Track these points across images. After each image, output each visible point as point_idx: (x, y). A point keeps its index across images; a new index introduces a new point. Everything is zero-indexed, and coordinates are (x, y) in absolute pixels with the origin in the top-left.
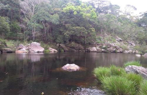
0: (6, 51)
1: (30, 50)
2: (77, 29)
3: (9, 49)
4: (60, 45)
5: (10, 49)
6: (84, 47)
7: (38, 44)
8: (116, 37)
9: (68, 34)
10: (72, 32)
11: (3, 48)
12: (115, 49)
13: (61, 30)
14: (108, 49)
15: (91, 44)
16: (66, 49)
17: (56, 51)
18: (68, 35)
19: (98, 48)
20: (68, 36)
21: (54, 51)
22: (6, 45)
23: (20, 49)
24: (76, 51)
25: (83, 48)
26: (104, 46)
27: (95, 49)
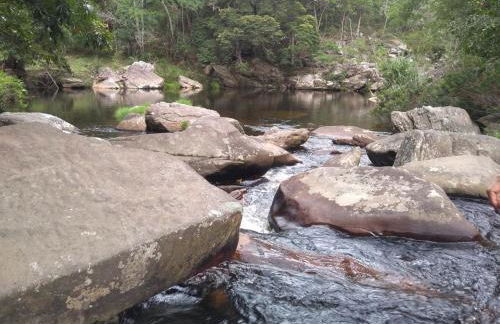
0: (70, 85)
1: (127, 83)
2: (251, 23)
3: (74, 80)
4: (212, 70)
5: (79, 80)
6: (284, 75)
7: (150, 66)
8: (391, 43)
9: (226, 38)
10: (236, 32)
11: (63, 79)
12: (363, 82)
13: (211, 24)
14: (347, 81)
15: (306, 66)
16: (230, 81)
17: (198, 85)
18: (227, 42)
19: (318, 77)
20: (227, 45)
21: (194, 88)
22: (69, 71)
23: (102, 80)
24: (260, 85)
25: (283, 78)
26: (336, 73)
27: (309, 80)
